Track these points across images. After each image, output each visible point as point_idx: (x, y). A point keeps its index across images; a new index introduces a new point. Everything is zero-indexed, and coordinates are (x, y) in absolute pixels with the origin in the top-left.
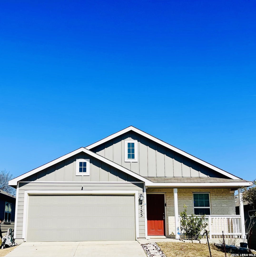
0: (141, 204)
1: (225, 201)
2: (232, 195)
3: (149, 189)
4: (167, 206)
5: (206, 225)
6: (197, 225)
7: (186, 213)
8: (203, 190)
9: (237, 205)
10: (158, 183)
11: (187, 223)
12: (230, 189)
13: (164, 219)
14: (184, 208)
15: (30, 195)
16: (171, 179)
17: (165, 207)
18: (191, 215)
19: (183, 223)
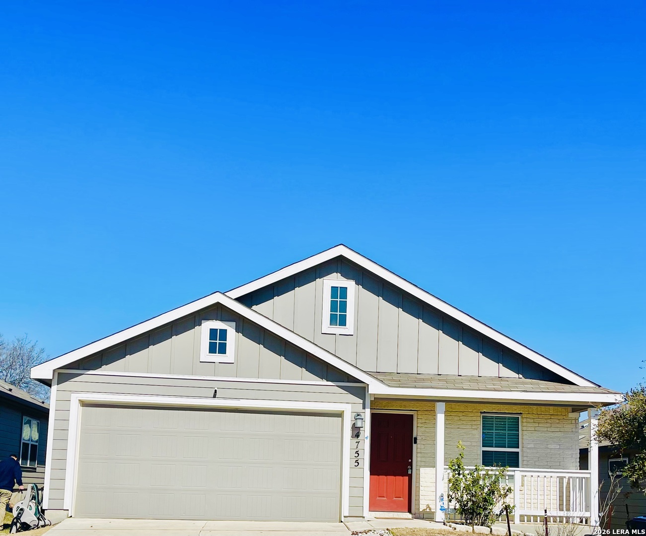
0: (357, 436)
1: (557, 437)
2: (573, 422)
3: (378, 400)
4: (418, 443)
5: (507, 491)
6: (486, 490)
7: (463, 460)
8: (504, 408)
9: (584, 446)
10: (399, 387)
11: (462, 485)
12: (570, 409)
13: (410, 472)
14: (457, 450)
15: (85, 404)
16: (431, 380)
17: (414, 446)
18: (475, 468)
19: (455, 486)
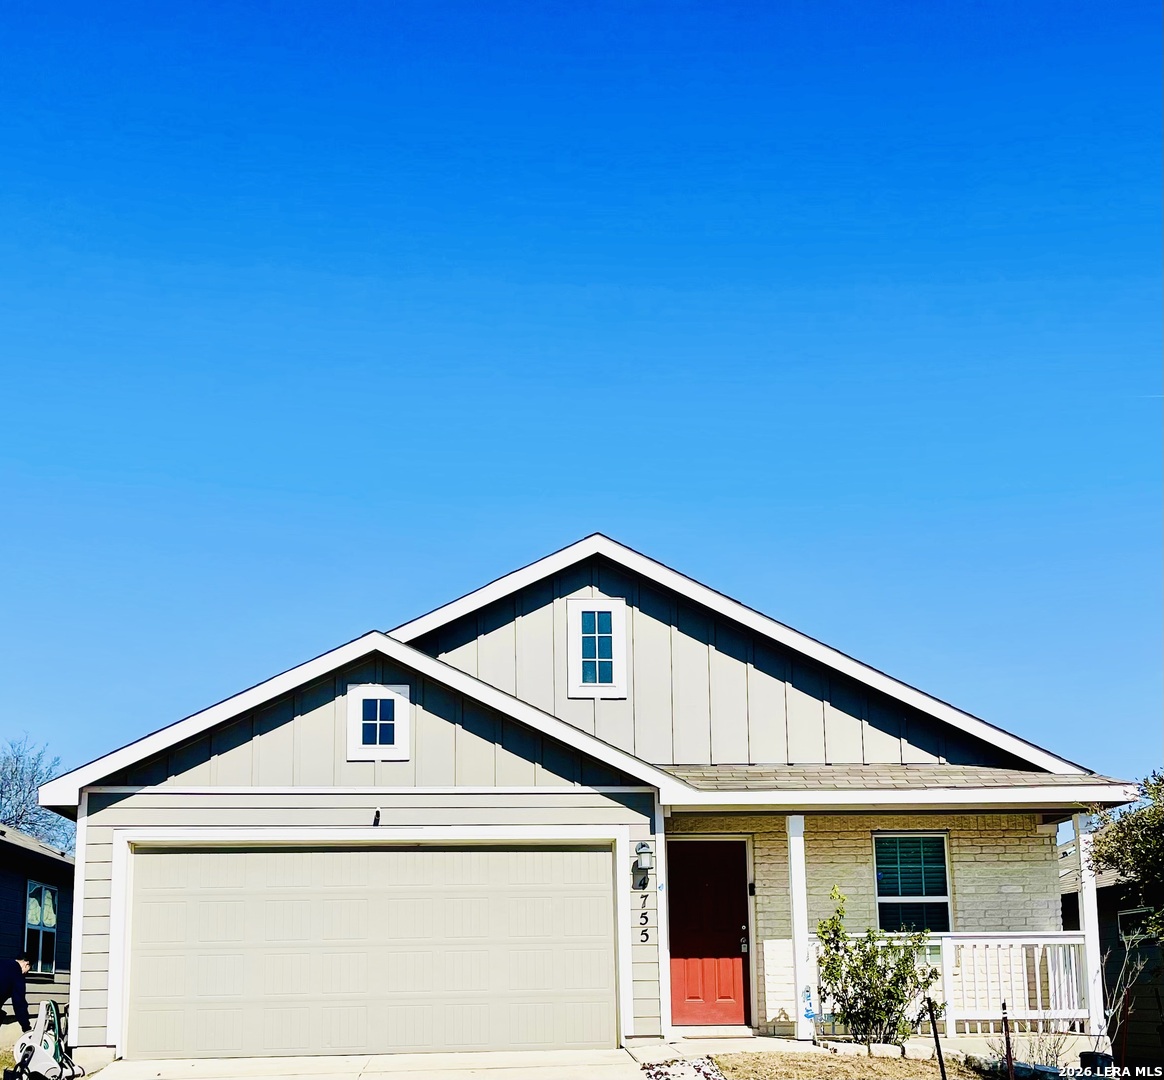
0: (643, 885)
1: (1017, 871)
2: (1047, 841)
3: (678, 819)
4: (757, 893)
5: (931, 976)
6: (890, 976)
7: (844, 925)
8: (916, 823)
9: (1068, 889)
10: (718, 790)
11: (845, 969)
12: (1038, 817)
13: (744, 950)
14: (831, 903)
15: (139, 849)
16: (776, 774)
17: (751, 899)
18: (866, 935)
19: (830, 971)
